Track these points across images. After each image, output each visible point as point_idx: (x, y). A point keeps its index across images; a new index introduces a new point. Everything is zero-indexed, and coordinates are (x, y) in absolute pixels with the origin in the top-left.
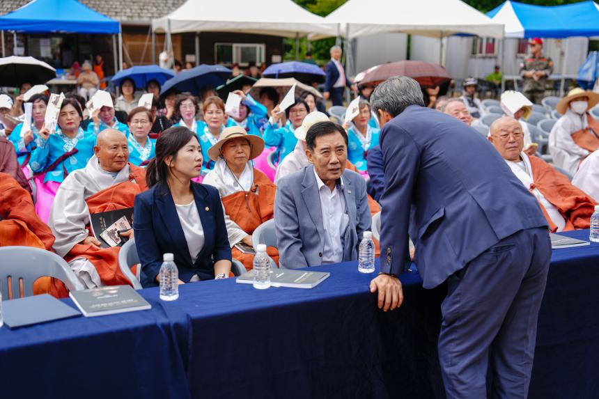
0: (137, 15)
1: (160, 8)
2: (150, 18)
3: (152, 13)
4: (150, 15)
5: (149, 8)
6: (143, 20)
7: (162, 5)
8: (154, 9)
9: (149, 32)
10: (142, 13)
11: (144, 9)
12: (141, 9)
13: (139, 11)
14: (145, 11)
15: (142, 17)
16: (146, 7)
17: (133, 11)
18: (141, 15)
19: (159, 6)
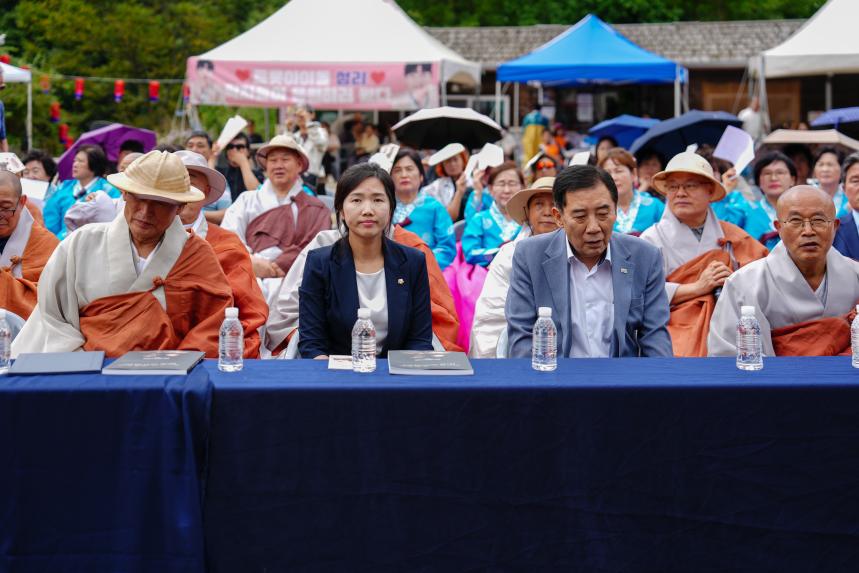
0: (726, 52)
1: (768, 41)
2: (748, 56)
3: (752, 49)
4: (748, 52)
5: (749, 41)
6: (738, 60)
7: (772, 35)
8: (757, 42)
9: (744, 78)
10: (736, 49)
11: (740, 43)
12: (735, 44)
13: (731, 46)
14: (741, 46)
15: (735, 56)
16: (744, 40)
17: (722, 47)
18: (734, 52)
19: (766, 37)
